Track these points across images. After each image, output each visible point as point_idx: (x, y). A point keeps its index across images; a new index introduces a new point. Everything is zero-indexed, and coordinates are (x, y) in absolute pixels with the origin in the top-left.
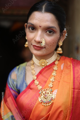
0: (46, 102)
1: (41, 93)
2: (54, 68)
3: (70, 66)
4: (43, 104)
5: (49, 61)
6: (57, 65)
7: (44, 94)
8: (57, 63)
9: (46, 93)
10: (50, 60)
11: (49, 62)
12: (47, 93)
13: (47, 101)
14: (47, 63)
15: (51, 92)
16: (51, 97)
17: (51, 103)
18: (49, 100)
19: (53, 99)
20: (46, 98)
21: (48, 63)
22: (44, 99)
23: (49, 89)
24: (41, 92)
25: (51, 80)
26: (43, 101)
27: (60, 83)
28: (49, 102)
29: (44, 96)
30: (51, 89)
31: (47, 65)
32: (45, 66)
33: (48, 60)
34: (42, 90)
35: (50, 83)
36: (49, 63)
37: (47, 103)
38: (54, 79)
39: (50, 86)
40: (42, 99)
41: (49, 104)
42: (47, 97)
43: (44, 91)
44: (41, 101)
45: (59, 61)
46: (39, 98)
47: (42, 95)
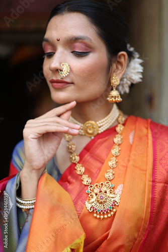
0: (102, 211)
1: (91, 193)
2: (116, 140)
4: (95, 215)
5: (102, 124)
6: (121, 134)
7: (96, 194)
8: (120, 128)
9: (101, 192)
10: (104, 122)
11: (102, 126)
12: (103, 191)
13: (104, 208)
14: (100, 127)
15: (111, 190)
16: (113, 199)
17: (112, 213)
18: (108, 206)
19: (117, 203)
20: (101, 203)
21: (100, 129)
22: (98, 204)
23: (107, 183)
24: (90, 191)
25: (110, 164)
26: (96, 209)
27: (129, 170)
28: (109, 211)
29: (97, 198)
30: (110, 184)
31: (100, 132)
32: (96, 133)
33: (100, 122)
34: (91, 187)
35: (108, 171)
36: (102, 128)
37: (103, 213)
38: (117, 162)
39: (109, 176)
40: (93, 204)
41: (109, 215)
42: (103, 200)
43: (95, 188)
44: (91, 210)
45: (124, 125)
46: (86, 203)
47: (92, 197)
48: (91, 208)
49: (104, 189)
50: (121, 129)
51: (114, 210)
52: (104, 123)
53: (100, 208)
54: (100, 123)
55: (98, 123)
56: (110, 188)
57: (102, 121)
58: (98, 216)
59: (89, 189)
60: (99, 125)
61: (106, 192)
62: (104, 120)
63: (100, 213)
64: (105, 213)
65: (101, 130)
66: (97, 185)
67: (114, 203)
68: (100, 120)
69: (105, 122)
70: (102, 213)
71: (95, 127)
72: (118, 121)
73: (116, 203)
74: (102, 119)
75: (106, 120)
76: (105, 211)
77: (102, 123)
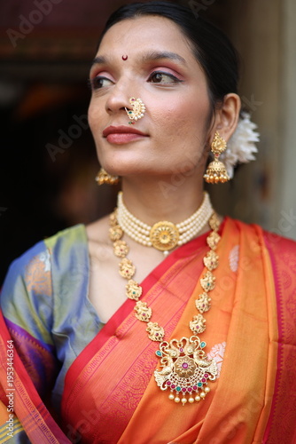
0: (184, 390)
1: (164, 355)
2: (207, 261)
3: (262, 257)
4: (171, 396)
5: (185, 229)
6: (216, 251)
7: (174, 359)
8: (213, 239)
9: (182, 355)
10: (189, 224)
11: (185, 232)
12: (187, 354)
13: (189, 385)
15: (201, 353)
16: (204, 370)
17: (203, 394)
18: (195, 381)
19: (213, 377)
20: (183, 375)
21: (181, 237)
22: (177, 377)
23: (194, 339)
24: (161, 351)
25: (199, 304)
26: (173, 386)
27: (235, 319)
28: (197, 391)
29: (177, 366)
30: (199, 341)
31: (180, 243)
32: (173, 245)
33: (182, 224)
34: (165, 344)
35: (195, 317)
36: (184, 235)
37: (187, 394)
38: (210, 302)
39: (198, 327)
40: (169, 377)
41: (197, 398)
42: (189, 370)
43: (173, 347)
44: (164, 387)
45: (220, 233)
46: (156, 374)
47: (166, 364)
48: (164, 383)
49: (188, 350)
50: (217, 240)
51: (207, 389)
52: (188, 227)
53: (181, 384)
54: (182, 227)
55: (178, 226)
56: (199, 348)
57: (186, 222)
58: (177, 399)
59: (161, 348)
60: (181, 230)
61: (192, 356)
62: (189, 220)
63: (181, 393)
64: (191, 393)
65: (183, 240)
66: (174, 342)
67: (206, 376)
68: (183, 221)
69: (192, 224)
70: (184, 394)
71: (172, 233)
72: (210, 226)
73: (210, 377)
74: (186, 219)
75: (192, 221)
76: (190, 390)
77: (186, 226)
